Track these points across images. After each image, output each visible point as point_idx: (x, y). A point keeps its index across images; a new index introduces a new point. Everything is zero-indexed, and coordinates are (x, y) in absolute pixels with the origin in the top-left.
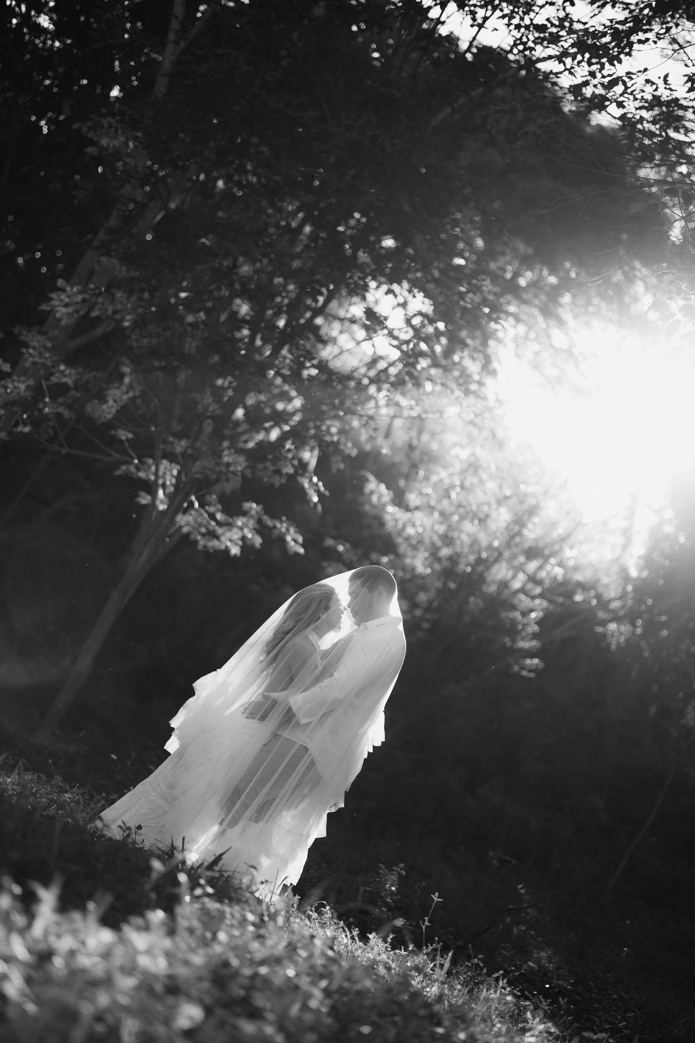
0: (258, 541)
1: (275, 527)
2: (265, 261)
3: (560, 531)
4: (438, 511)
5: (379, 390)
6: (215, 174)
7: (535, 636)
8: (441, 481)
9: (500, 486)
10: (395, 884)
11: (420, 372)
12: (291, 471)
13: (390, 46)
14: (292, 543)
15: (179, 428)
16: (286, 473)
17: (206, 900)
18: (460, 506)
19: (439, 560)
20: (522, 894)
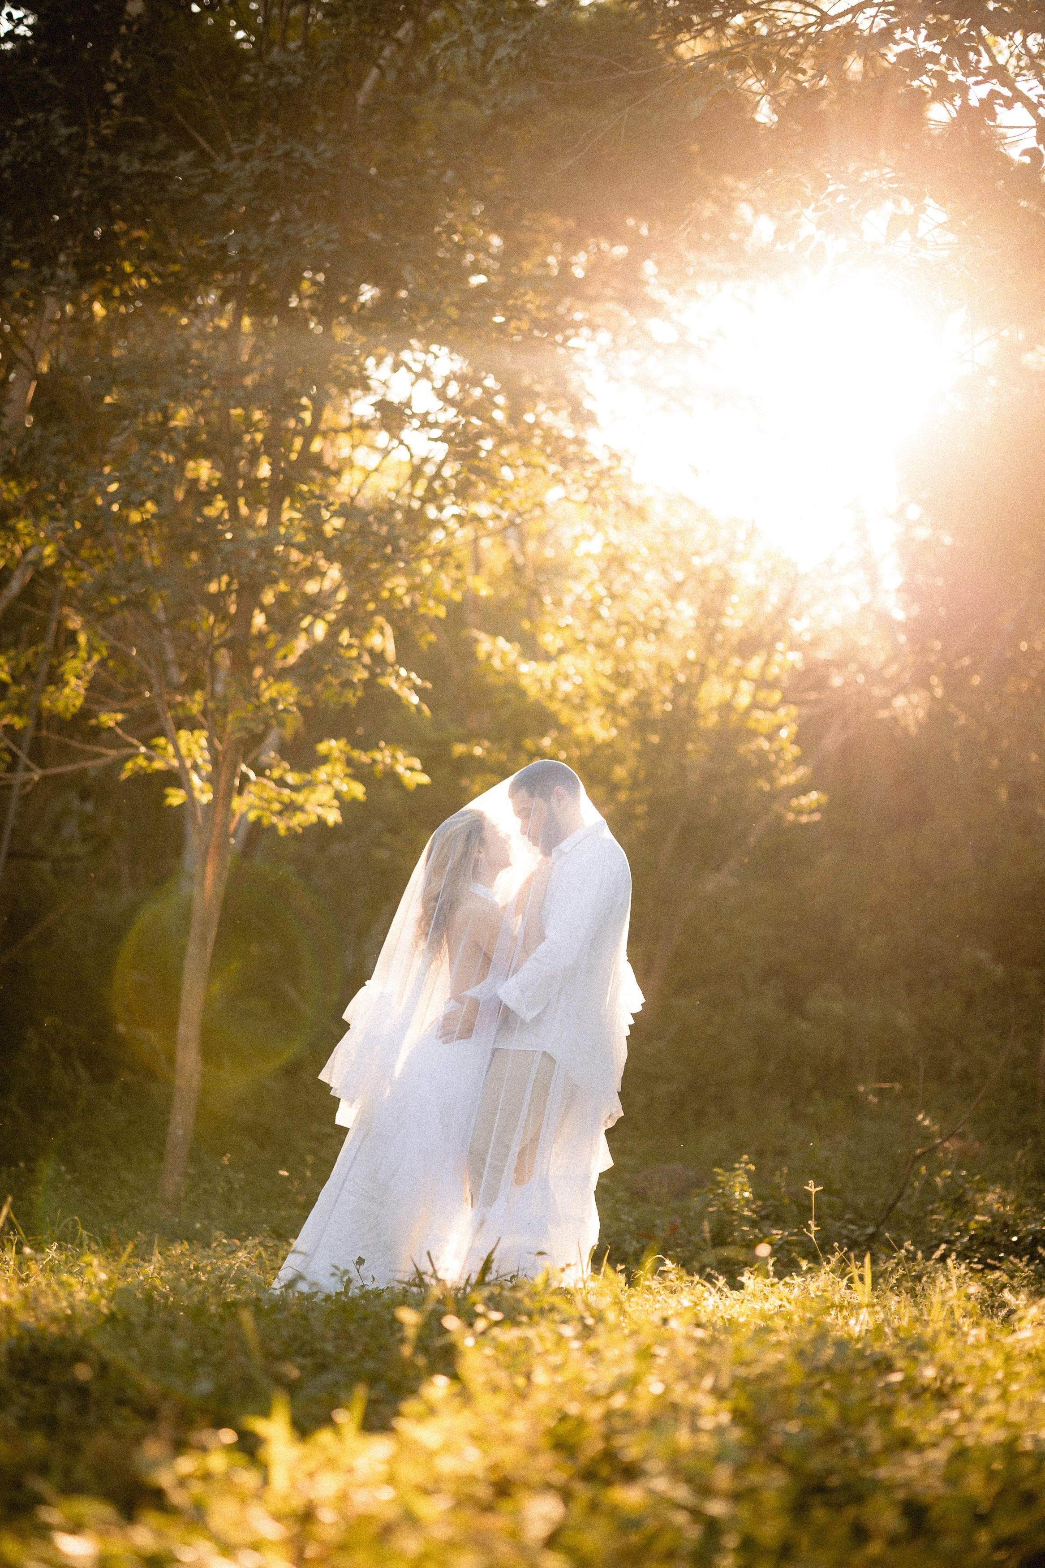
0: (358, 790)
1: (374, 761)
2: (207, 393)
3: (774, 599)
4: (593, 643)
5: (440, 509)
6: (85, 297)
7: (798, 761)
8: (579, 599)
9: (664, 572)
10: (746, 1188)
11: (487, 459)
12: (364, 674)
13: (256, 13)
14: (408, 774)
15: (183, 678)
16: (359, 680)
17: (496, 1332)
18: (620, 623)
19: (623, 712)
20: (927, 1127)
